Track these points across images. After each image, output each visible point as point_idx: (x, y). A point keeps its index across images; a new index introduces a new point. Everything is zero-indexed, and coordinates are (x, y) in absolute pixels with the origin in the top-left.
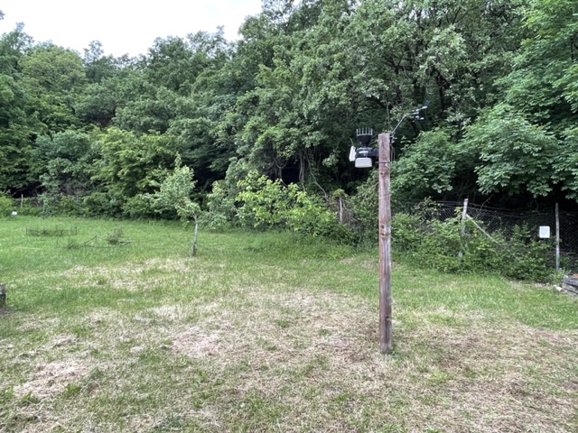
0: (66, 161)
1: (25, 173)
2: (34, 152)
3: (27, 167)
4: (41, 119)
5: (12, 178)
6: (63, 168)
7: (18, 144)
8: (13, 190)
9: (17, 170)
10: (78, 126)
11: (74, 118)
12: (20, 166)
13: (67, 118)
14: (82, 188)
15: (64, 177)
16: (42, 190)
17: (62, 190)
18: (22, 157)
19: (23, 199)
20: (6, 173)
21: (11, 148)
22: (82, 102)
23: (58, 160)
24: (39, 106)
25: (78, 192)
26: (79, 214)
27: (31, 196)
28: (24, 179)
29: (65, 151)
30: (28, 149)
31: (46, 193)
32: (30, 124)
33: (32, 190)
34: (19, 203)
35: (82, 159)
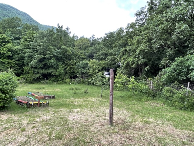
0: (83, 69)
1: (74, 72)
2: (76, 67)
3: (74, 71)
4: (78, 58)
5: (71, 74)
6: (82, 71)
7: (73, 65)
8: (71, 77)
9: (72, 72)
10: (87, 59)
11: (86, 57)
12: (73, 71)
13: (84, 57)
14: (86, 77)
15: (82, 74)
16: (77, 77)
17: (82, 77)
18: (73, 68)
19: (73, 80)
20: (70, 73)
21: (71, 66)
22: (88, 52)
23: (81, 69)
24: (78, 55)
25: (86, 78)
26: (85, 84)
27: (75, 79)
28: (73, 74)
29: (83, 67)
30: (74, 66)
31: (78, 78)
32: (76, 60)
33: (75, 77)
34: (72, 80)
35: (87, 69)
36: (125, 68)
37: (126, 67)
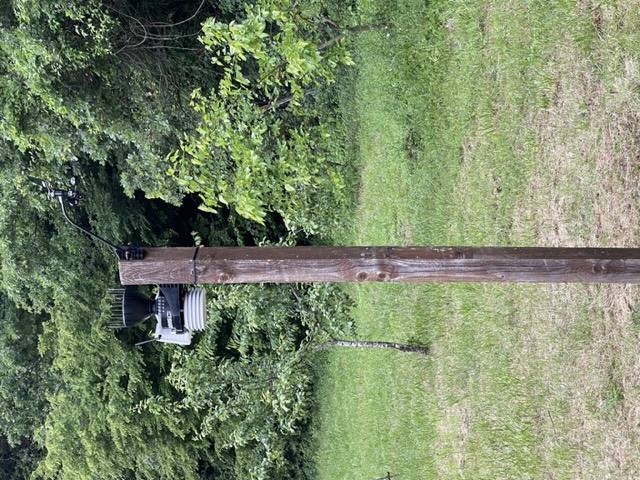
36: (115, 115)
37: (108, 103)
